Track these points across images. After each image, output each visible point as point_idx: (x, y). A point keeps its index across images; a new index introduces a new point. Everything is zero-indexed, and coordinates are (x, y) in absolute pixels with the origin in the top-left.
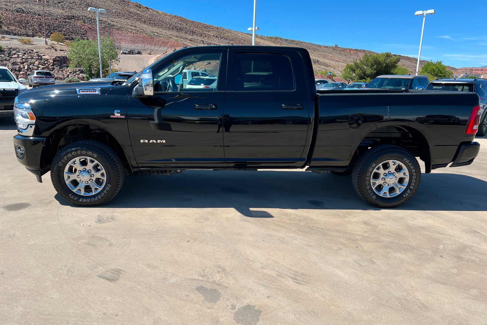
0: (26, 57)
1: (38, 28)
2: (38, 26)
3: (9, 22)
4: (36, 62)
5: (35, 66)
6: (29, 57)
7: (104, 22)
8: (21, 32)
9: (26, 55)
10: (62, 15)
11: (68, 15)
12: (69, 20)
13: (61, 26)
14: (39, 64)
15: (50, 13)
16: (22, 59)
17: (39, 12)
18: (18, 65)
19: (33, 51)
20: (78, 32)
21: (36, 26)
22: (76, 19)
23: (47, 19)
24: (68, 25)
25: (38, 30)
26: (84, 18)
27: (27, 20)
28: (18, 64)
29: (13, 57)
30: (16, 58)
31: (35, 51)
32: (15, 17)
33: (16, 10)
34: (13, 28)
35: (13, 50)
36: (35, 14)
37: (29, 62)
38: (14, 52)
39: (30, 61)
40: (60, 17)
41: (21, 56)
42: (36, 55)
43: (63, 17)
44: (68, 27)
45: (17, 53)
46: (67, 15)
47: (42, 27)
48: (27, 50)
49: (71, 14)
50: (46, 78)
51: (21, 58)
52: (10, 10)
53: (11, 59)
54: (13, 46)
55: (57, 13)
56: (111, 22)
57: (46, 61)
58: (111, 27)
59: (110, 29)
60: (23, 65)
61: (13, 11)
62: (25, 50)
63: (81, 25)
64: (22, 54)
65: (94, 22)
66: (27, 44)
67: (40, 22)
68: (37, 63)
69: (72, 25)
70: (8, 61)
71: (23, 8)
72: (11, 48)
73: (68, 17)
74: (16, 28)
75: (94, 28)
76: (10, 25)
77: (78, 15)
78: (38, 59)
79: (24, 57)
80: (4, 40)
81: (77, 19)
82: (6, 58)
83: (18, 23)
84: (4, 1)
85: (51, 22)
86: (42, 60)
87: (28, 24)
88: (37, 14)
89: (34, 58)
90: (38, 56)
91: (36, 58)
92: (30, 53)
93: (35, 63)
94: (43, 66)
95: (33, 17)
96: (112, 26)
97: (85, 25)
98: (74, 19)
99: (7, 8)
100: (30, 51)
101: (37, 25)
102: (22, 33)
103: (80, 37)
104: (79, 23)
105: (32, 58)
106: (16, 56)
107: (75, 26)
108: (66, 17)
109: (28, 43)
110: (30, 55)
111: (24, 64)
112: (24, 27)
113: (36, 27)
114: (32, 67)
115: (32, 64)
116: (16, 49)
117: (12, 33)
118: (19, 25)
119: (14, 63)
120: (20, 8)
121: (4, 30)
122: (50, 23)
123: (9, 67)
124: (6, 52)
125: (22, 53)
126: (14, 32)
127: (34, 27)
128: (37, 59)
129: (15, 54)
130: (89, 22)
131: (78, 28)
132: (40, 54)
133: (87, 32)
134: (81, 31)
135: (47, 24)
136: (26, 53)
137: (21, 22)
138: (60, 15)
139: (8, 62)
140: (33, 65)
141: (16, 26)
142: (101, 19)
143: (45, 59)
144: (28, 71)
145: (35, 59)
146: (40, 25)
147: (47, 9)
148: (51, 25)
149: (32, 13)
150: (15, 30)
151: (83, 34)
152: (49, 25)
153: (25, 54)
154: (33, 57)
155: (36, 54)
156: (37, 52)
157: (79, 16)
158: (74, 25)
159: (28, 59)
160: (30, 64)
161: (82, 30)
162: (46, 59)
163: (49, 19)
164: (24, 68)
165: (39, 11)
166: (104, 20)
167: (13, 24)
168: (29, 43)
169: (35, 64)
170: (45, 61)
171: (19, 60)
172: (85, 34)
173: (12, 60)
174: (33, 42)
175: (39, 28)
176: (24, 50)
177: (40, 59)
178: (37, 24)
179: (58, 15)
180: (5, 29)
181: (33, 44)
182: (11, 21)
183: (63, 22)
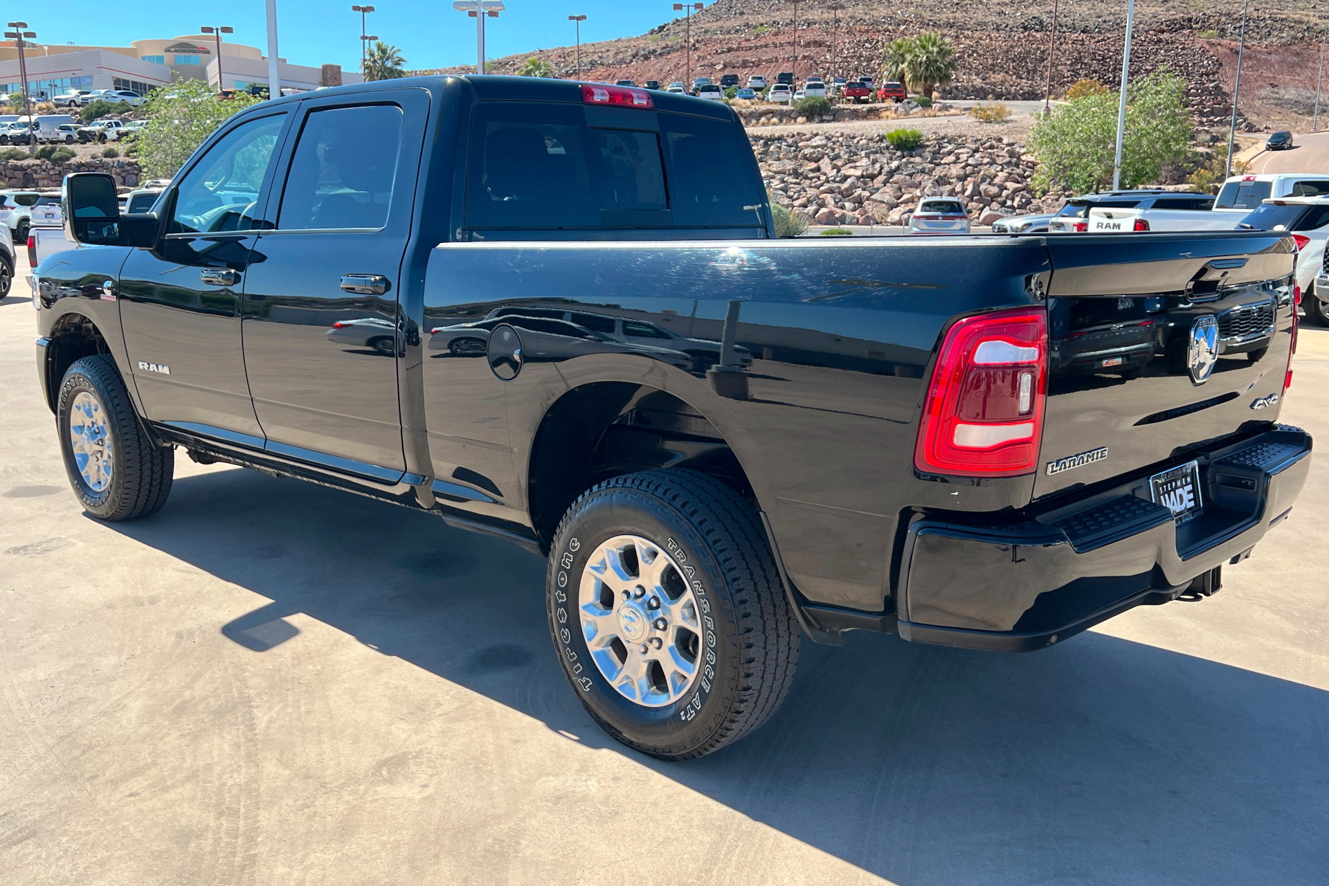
0: (976, 160)
1: (1069, 71)
2: (1070, 65)
3: (990, 62)
4: (1000, 174)
5: (994, 185)
6: (986, 160)
7: (1292, 24)
8: (1018, 88)
9: (977, 155)
10: (1154, 19)
11: (1174, 17)
12: (1174, 35)
13: (1138, 57)
14: (1007, 179)
15: (1119, 21)
16: (964, 168)
17: (1087, 20)
18: (950, 183)
19: (1000, 140)
20: (1190, 68)
21: (1065, 64)
22: (1195, 29)
23: (1103, 40)
24: (1162, 51)
25: (1068, 77)
26: (1223, 19)
27: (1043, 52)
28: (951, 180)
29: (942, 162)
30: (949, 164)
31: (1005, 141)
32: (1011, 46)
33: (1023, 23)
34: (999, 77)
35: (949, 142)
36: (1074, 29)
37: (982, 173)
38: (950, 147)
39: (985, 170)
40: (1147, 28)
41: (963, 157)
42: (1008, 151)
43: (1154, 26)
44: (1163, 58)
45: (956, 151)
46: (1171, 17)
47: (1081, 68)
48: (985, 139)
49: (1182, 15)
50: (944, 218)
51: (963, 164)
52: (1006, 27)
53: (937, 168)
54: (951, 132)
55: (1139, 16)
56: (1318, 21)
57: (1030, 168)
58: (1317, 37)
59: (1311, 47)
60: (963, 185)
61: (1015, 29)
62: (979, 140)
63: (1205, 45)
64: (968, 153)
65: (1258, 27)
66: (991, 122)
67: (1079, 53)
68: (1002, 175)
69: (1177, 48)
70: (927, 173)
71: (1044, 18)
72: (943, 138)
73: (1173, 26)
74: (1007, 76)
75: (1249, 49)
76: (990, 70)
77: (1204, 14)
78: (1009, 163)
79: (970, 161)
80: (945, 115)
81: (1198, 26)
82: (925, 165)
83: (1014, 61)
84: (999, 4)
85: (1113, 49)
86: (1018, 167)
87: (1043, 61)
88: (1080, 27)
89: (999, 161)
90: (1012, 154)
91: (1005, 161)
92: (992, 147)
93: (996, 176)
94: (1018, 182)
95: (1062, 40)
96: (1319, 33)
97: (1219, 44)
98: (1191, 28)
99: (999, 23)
100: (994, 142)
101: (1069, 62)
102: (1021, 89)
103: (1196, 83)
104: (1200, 40)
105: (993, 163)
106: (952, 158)
107: (1185, 52)
108: (1164, 27)
109: (995, 119)
110: (990, 154)
111: (965, 180)
112: (1028, 72)
113: (1063, 67)
114: (985, 187)
115: (988, 180)
116: (955, 140)
117: (993, 92)
118: (1017, 67)
119: (942, 180)
120: (1034, 18)
121: (973, 86)
122: (1109, 51)
123: (925, 191)
124: (928, 149)
125: (969, 148)
126: (997, 89)
127: (1059, 68)
128: (1005, 163)
129: (949, 153)
130: (1237, 31)
131: (1194, 56)
132: (1018, 150)
133: (1221, 65)
134: (1203, 66)
135: (1099, 55)
136: (981, 149)
137: (1024, 58)
138: (1148, 23)
139: (926, 177)
140: (990, 184)
141: (1007, 72)
142: (1284, 16)
143: (1028, 162)
144: (972, 200)
145: (1001, 165)
146: (1079, 60)
147: (1112, 7)
148: (1110, 57)
149: (1065, 29)
150: (1003, 83)
151: (1207, 75)
152: (1104, 58)
153: (976, 151)
154: (997, 159)
155: (1006, 149)
156: (1012, 144)
157: (1209, 17)
158: (1183, 49)
159: (981, 164)
160: (983, 180)
161: (1205, 62)
162: (1030, 164)
163: (1109, 38)
164: (964, 191)
165: (1088, 17)
166: (1295, 16)
167: (1002, 67)
168: (999, 118)
169: (996, 181)
170: (1027, 169)
171: (955, 170)
172: (1214, 74)
173: (938, 172)
174: (1010, 114)
175: (1073, 71)
176: (977, 140)
177: (1016, 162)
178: (1068, 60)
179: (1140, 23)
180: (975, 83)
181: (1007, 122)
182: (998, 59)
183: (1149, 43)
